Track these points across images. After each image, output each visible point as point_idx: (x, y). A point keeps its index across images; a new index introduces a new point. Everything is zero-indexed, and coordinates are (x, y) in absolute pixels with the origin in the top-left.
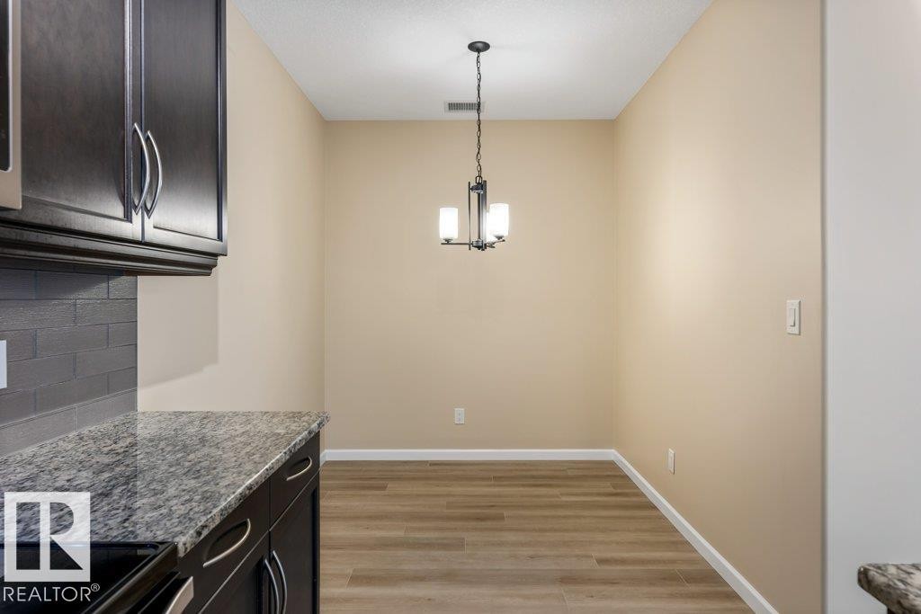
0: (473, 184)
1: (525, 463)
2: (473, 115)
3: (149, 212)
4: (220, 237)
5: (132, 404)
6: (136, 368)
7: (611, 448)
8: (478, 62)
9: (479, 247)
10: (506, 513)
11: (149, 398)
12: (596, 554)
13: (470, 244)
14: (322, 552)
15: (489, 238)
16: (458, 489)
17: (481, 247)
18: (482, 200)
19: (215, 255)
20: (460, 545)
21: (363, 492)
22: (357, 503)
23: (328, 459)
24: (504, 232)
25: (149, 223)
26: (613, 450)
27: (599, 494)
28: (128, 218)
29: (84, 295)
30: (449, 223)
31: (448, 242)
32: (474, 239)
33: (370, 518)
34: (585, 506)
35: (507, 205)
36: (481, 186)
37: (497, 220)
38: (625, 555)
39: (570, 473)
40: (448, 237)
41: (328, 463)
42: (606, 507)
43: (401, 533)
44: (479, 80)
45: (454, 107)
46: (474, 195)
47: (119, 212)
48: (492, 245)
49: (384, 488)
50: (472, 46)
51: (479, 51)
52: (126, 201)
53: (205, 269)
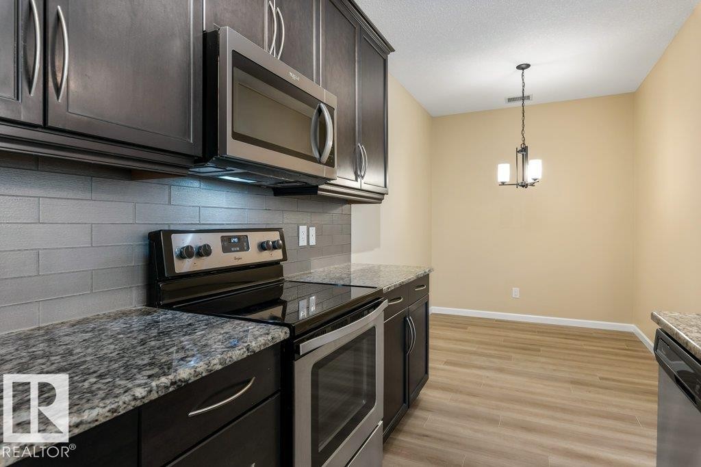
0: (519, 148)
1: (562, 327)
2: (520, 104)
3: (363, 177)
4: (385, 187)
5: (349, 260)
6: (350, 244)
7: (631, 323)
8: (523, 76)
9: (523, 186)
10: (541, 348)
11: (357, 258)
12: (599, 375)
13: (517, 185)
14: (430, 351)
15: (530, 181)
16: (512, 334)
17: (524, 186)
18: (525, 158)
19: (383, 194)
20: (509, 358)
21: (453, 329)
22: (449, 333)
23: (433, 312)
24: (539, 176)
25: (363, 181)
26: (633, 325)
27: (613, 348)
28: (356, 180)
29: (335, 212)
30: (504, 172)
31: (503, 184)
32: (520, 181)
33: (457, 340)
34: (599, 352)
35: (540, 161)
36: (524, 150)
37: (534, 169)
38: (621, 378)
39: (594, 335)
40: (503, 181)
41: (432, 314)
42: (617, 355)
43: (474, 349)
44: (524, 86)
45: (510, 100)
46: (520, 156)
47: (354, 178)
48: (532, 185)
49: (466, 329)
50: (519, 67)
51: (523, 69)
52: (356, 174)
53: (379, 200)
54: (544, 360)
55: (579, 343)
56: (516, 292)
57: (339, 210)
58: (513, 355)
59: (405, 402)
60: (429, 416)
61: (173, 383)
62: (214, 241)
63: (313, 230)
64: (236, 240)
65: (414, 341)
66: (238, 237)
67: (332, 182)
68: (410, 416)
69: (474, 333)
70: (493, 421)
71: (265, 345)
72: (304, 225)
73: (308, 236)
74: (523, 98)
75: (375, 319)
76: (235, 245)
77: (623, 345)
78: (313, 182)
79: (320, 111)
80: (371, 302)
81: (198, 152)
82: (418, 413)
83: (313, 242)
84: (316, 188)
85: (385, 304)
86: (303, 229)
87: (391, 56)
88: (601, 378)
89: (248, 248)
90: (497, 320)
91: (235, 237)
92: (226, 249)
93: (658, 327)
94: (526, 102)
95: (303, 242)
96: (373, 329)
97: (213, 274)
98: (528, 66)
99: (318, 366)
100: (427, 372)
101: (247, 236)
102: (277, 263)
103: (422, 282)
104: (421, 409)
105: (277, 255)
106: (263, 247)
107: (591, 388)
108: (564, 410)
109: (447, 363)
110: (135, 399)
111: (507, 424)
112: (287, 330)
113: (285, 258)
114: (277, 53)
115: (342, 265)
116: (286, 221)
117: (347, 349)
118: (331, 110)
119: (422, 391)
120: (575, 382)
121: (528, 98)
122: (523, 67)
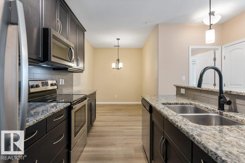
2: (117, 47)
4: (84, 68)
5: (73, 89)
6: (73, 84)
11: (75, 88)
15: (120, 68)
17: (118, 69)
18: (119, 62)
19: (83, 70)
24: (122, 67)
25: (79, 67)
30: (114, 65)
31: (113, 68)
32: (117, 68)
34: (134, 109)
35: (122, 63)
36: (118, 60)
37: (121, 65)
42: (138, 109)
44: (118, 44)
45: (115, 46)
46: (117, 61)
48: (120, 69)
50: (117, 39)
51: (118, 40)
52: (77, 65)
53: (82, 72)
54: (123, 112)
55: (131, 107)
56: (116, 96)
57: (70, 74)
58: (116, 112)
59: (91, 124)
60: (97, 128)
61: (53, 112)
62: (40, 83)
63: (63, 80)
64: (45, 83)
65: (93, 109)
66: (46, 82)
67: (72, 67)
68: (92, 129)
69: (106, 108)
70: (112, 126)
71: (67, 106)
72: (61, 79)
73: (62, 82)
74: (118, 46)
75: (86, 102)
76: (45, 84)
77: (139, 107)
78: (67, 67)
79: (70, 48)
80: (84, 98)
81: (42, 60)
82: (94, 128)
83: (63, 84)
84: (68, 69)
85: (88, 98)
86: (61, 80)
87: (85, 33)
88: (135, 114)
89: (48, 85)
90: (112, 104)
91: (45, 82)
92: (43, 86)
93: (142, 98)
94: (119, 47)
95: (61, 84)
96: (85, 105)
97: (39, 93)
98: (119, 39)
99: (76, 112)
100: (95, 117)
101: (48, 82)
102: (55, 89)
103: (94, 94)
104: (95, 127)
105: (55, 87)
106: (52, 85)
107: (132, 116)
108: (127, 121)
109: (100, 116)
110: (48, 115)
111: (115, 126)
112: (70, 103)
113: (57, 88)
114: (59, 33)
115: (71, 90)
116: (56, 77)
117: (80, 109)
118: (73, 48)
119: (94, 123)
120: (129, 115)
121: (119, 46)
122: (118, 39)
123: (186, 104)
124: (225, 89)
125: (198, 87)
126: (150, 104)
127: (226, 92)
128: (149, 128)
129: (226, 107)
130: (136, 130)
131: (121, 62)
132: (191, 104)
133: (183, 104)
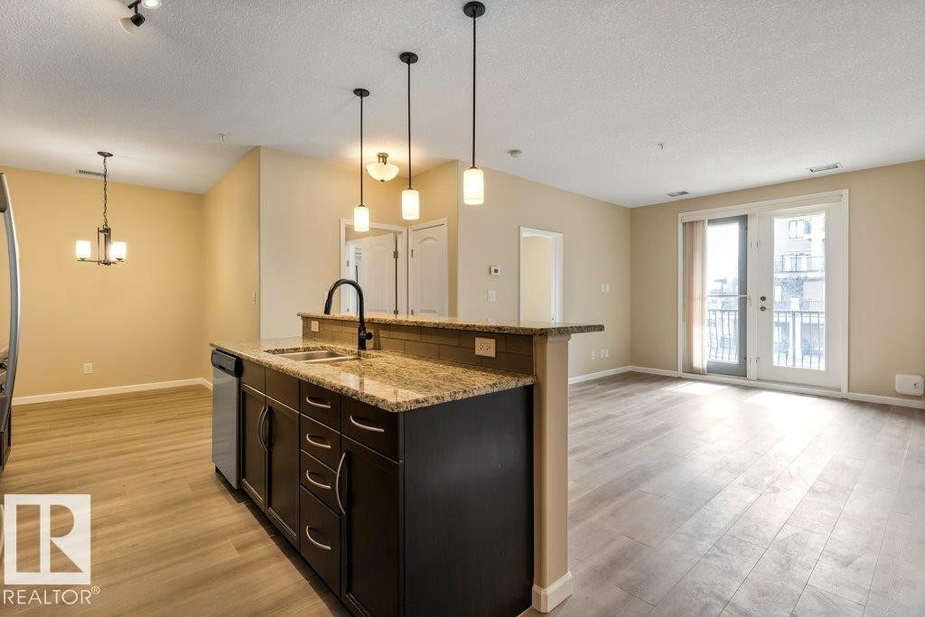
0: (101, 229)
13: (99, 262)
15: (113, 259)
17: (107, 263)
18: (108, 239)
24: (123, 256)
26: (201, 379)
30: (84, 249)
31: (83, 260)
32: (102, 259)
36: (107, 231)
37: (117, 250)
40: (83, 257)
44: (106, 172)
46: (102, 235)
48: (114, 263)
50: (101, 154)
77: (195, 393)
93: (213, 348)
98: (110, 154)
122: (105, 155)
123: (314, 349)
124: (367, 316)
125: (325, 313)
126: (234, 356)
127: (369, 320)
128: (234, 437)
129: (369, 343)
130: (191, 450)
131: (119, 240)
132: (323, 348)
133: (308, 349)
